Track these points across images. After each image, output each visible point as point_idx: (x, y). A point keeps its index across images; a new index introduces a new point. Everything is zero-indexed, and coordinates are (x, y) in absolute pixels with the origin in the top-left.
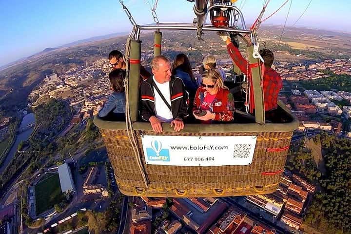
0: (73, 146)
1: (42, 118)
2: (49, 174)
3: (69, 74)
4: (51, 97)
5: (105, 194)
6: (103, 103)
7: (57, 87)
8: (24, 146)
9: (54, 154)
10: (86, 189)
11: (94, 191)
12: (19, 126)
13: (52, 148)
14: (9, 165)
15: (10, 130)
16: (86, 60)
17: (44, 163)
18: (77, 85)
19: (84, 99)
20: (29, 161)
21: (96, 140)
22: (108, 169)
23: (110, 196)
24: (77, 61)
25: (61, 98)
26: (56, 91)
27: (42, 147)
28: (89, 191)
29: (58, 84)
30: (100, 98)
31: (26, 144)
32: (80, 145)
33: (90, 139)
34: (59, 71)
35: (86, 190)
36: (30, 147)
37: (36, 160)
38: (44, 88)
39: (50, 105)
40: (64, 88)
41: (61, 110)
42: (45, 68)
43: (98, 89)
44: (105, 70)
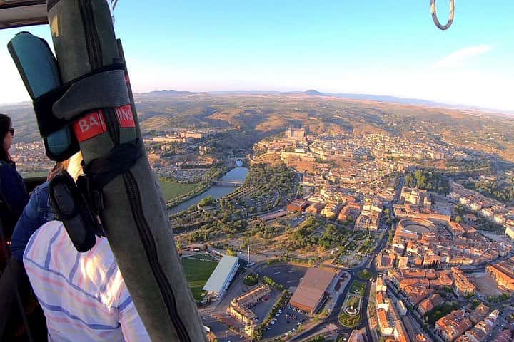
0: (264, 241)
1: (254, 182)
2: (209, 257)
3: (322, 138)
4: (282, 159)
5: (248, 331)
6: (344, 201)
7: (297, 150)
8: (209, 204)
9: (234, 236)
10: (233, 306)
11: (239, 316)
12: (220, 176)
13: (237, 228)
14: (175, 214)
15: (206, 175)
16: (357, 127)
17: (216, 240)
18: (325, 158)
19: (323, 183)
20: (200, 226)
21: (299, 251)
22: (281, 301)
23: (252, 338)
24: (344, 124)
25: (294, 168)
26: (293, 154)
27: (229, 219)
28: (234, 312)
29: (299, 147)
30: (345, 192)
31: (213, 202)
32: (273, 244)
33: (291, 244)
34: (312, 129)
35: (231, 308)
36: (215, 209)
37: (209, 230)
38: (278, 142)
39: (274, 170)
40: (304, 155)
41: (284, 184)
42: (295, 116)
43: (351, 179)
44: (375, 153)
